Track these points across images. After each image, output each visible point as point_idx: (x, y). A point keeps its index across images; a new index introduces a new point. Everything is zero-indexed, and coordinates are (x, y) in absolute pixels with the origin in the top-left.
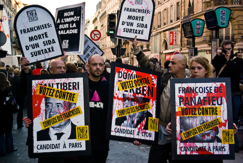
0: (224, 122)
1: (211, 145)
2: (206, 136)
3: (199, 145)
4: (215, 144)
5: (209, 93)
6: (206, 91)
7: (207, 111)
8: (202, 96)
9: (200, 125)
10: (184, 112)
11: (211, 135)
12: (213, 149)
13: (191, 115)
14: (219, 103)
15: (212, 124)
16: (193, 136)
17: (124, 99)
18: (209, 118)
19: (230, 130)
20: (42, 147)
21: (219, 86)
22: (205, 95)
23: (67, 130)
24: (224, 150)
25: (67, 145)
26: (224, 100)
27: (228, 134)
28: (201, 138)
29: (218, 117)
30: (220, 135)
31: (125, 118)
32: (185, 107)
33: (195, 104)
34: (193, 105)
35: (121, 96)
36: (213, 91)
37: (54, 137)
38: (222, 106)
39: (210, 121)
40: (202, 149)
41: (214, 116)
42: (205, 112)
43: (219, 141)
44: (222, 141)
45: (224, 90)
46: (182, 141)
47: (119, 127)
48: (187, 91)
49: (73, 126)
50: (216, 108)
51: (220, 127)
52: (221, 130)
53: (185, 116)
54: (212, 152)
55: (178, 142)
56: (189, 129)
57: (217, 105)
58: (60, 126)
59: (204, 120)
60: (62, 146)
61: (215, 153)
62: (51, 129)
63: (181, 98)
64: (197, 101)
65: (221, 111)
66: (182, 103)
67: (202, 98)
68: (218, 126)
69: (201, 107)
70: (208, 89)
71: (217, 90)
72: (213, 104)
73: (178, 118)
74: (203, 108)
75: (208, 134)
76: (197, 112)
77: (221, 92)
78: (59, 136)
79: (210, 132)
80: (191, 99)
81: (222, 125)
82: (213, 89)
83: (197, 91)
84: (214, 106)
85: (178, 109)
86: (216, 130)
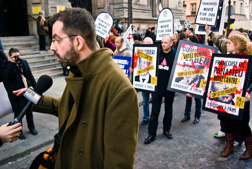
0: (240, 90)
1: (227, 105)
2: (225, 98)
3: (219, 104)
4: (230, 105)
5: (235, 66)
6: (233, 65)
7: (230, 80)
8: (230, 68)
9: (223, 90)
10: (216, 78)
11: (229, 98)
12: (228, 109)
13: (219, 82)
14: (240, 75)
15: (232, 90)
17: (184, 65)
18: (230, 86)
19: (242, 97)
20: (137, 85)
21: (243, 62)
22: (231, 68)
23: (147, 78)
24: (235, 111)
25: (146, 86)
26: (244, 73)
27: (240, 100)
28: (222, 99)
29: (237, 86)
30: (235, 100)
31: (183, 78)
32: (217, 75)
34: (222, 74)
35: (182, 63)
36: (238, 65)
37: (141, 80)
38: (242, 77)
39: (230, 88)
40: (220, 107)
41: (234, 85)
42: (229, 81)
43: (233, 104)
44: (235, 104)
45: (246, 66)
46: (210, 98)
47: (177, 83)
48: (220, 64)
49: (150, 76)
50: (237, 79)
51: (236, 94)
52: (236, 96)
53: (216, 81)
54: (227, 111)
55: (208, 99)
56: (216, 91)
57: (238, 77)
58: (144, 75)
59: (227, 87)
60: (144, 86)
62: (140, 76)
63: (216, 68)
64: (225, 72)
65: (239, 82)
66: (215, 72)
67: (229, 70)
68: (235, 92)
69: (227, 77)
70: (235, 63)
71: (241, 65)
72: (235, 76)
73: (211, 82)
75: (227, 98)
76: (223, 80)
77: (243, 67)
78: (144, 80)
79: (229, 96)
80: (222, 69)
81: (238, 92)
82: (238, 63)
83: (227, 64)
84: (235, 77)
85: (212, 76)
86: (233, 95)
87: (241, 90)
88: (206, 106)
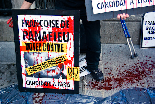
0: (70, 59)
1: (56, 80)
2: (51, 72)
3: (44, 80)
4: (60, 80)
5: (55, 27)
6: (52, 25)
7: (52, 47)
9: (45, 61)
10: (28, 47)
12: (58, 84)
13: (36, 51)
14: (66, 39)
15: (58, 60)
16: (38, 71)
18: (54, 55)
19: (75, 67)
21: (66, 20)
22: (50, 29)
24: (68, 85)
26: (71, 36)
27: (73, 71)
28: (46, 74)
29: (64, 54)
30: (66, 72)
32: (29, 42)
33: (40, 39)
34: (38, 40)
36: (59, 26)
38: (69, 42)
40: (47, 84)
41: (60, 53)
42: (50, 48)
43: (64, 77)
44: (68, 77)
45: (72, 25)
46: (27, 75)
48: (31, 25)
50: (62, 45)
51: (66, 64)
52: (66, 67)
53: (30, 51)
54: (57, 87)
55: (24, 77)
56: (34, 64)
57: (63, 42)
59: (50, 56)
61: (60, 88)
63: (24, 31)
64: (42, 36)
65: (67, 48)
66: (25, 37)
67: (47, 33)
68: (63, 63)
69: (46, 43)
70: (54, 23)
71: (64, 24)
72: (59, 40)
73: (22, 53)
74: (48, 44)
75: (53, 71)
76: (42, 48)
77: (67, 27)
79: (56, 69)
80: (36, 33)
81: (67, 62)
82: (59, 23)
83: (42, 25)
84: (60, 43)
85: (22, 44)
86: (62, 66)
87: (72, 58)
88: (25, 85)
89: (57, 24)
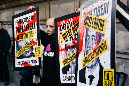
0: (35, 41)
3: (25, 60)
4: (32, 58)
5: (29, 21)
6: (27, 20)
7: (28, 35)
8: (25, 24)
9: (25, 46)
10: (18, 38)
11: (30, 52)
12: (31, 62)
13: (21, 40)
14: (33, 28)
15: (30, 44)
16: (22, 54)
18: (29, 40)
19: (38, 47)
21: (33, 15)
22: (27, 23)
24: (36, 62)
26: (36, 24)
27: (38, 50)
28: (25, 55)
30: (34, 52)
32: (18, 34)
33: (22, 31)
38: (35, 29)
39: (29, 42)
40: (26, 63)
45: (36, 17)
48: (19, 23)
50: (32, 31)
51: (34, 45)
53: (19, 40)
54: (30, 64)
56: (20, 49)
59: (27, 42)
61: (32, 65)
64: (23, 29)
65: (34, 34)
66: (17, 32)
67: (25, 26)
69: (25, 33)
70: (28, 18)
71: (33, 17)
72: (30, 29)
74: (26, 33)
76: (23, 37)
77: (34, 19)
79: (29, 50)
80: (21, 28)
81: (35, 43)
83: (23, 21)
85: (16, 37)
86: (32, 48)
87: (36, 40)
88: (16, 66)
89: (29, 18)
